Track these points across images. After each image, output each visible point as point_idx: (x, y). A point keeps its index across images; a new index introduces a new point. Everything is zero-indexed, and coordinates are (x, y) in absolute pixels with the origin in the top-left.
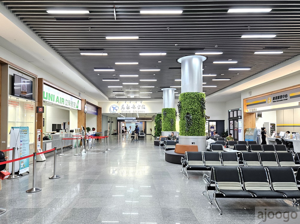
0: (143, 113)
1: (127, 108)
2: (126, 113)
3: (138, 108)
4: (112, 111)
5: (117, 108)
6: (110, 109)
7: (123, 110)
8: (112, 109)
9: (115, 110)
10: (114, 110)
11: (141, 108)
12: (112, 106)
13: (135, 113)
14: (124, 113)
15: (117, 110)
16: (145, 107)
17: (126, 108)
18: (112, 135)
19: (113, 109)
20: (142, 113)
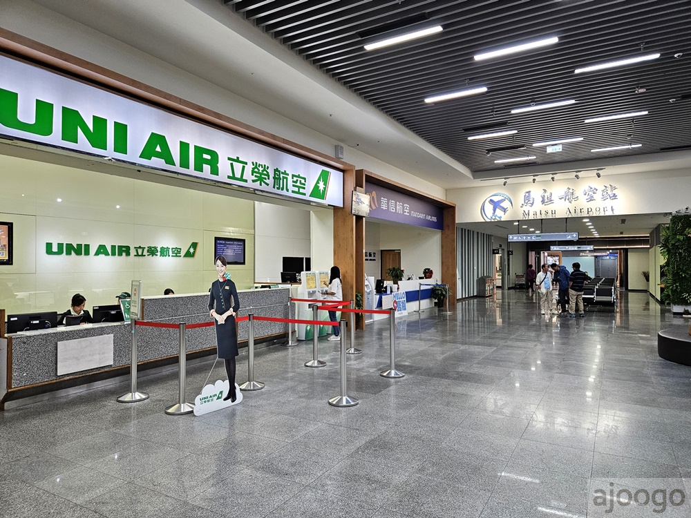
0: (609, 213)
1: (543, 202)
2: (539, 217)
3: (586, 197)
4: (490, 214)
5: (506, 204)
6: (483, 208)
7: (526, 208)
8: (489, 208)
9: (499, 213)
10: (494, 210)
11: (598, 196)
12: (489, 199)
13: (574, 215)
14: (531, 217)
15: (505, 210)
16: (614, 192)
17: (538, 200)
18: (509, 289)
19: (492, 207)
20: (602, 214)
